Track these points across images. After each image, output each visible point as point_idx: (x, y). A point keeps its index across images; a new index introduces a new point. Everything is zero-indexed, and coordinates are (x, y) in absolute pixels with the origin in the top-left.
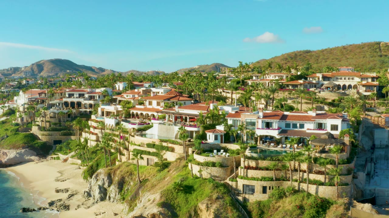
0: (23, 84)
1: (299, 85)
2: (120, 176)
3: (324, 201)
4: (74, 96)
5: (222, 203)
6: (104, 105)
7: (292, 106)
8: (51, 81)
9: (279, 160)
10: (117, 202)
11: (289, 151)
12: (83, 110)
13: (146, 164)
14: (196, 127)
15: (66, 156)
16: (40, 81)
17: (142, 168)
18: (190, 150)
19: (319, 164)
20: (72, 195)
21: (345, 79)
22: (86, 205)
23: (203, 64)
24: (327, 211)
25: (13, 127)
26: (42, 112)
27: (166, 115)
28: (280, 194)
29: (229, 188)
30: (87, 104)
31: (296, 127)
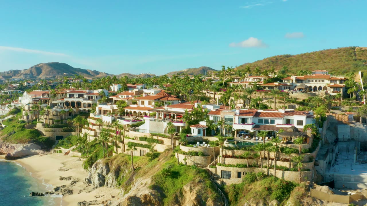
0: (24, 86)
1: (274, 86)
2: (117, 165)
3: (288, 183)
4: (74, 96)
5: (203, 186)
6: (101, 105)
7: (266, 105)
8: (50, 83)
9: (251, 150)
10: (114, 187)
11: (261, 142)
12: (82, 109)
13: (139, 155)
14: (182, 123)
15: (67, 149)
16: (40, 83)
17: (136, 158)
18: (177, 142)
19: (285, 153)
20: (75, 182)
21: (316, 81)
22: (87, 190)
23: (191, 68)
24: (291, 192)
25: (19, 123)
26: (45, 110)
27: (157, 113)
28: (252, 178)
29: (209, 173)
30: (86, 103)
31: (268, 123)
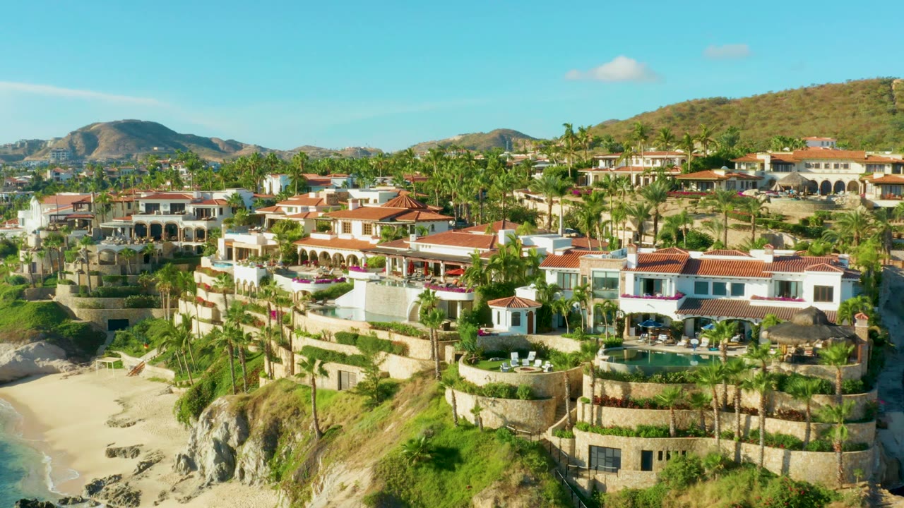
0: (45, 180)
1: (715, 181)
2: (270, 416)
3: (805, 492)
4: (158, 209)
5: (535, 497)
6: (233, 232)
7: (705, 234)
8: (112, 173)
9: (683, 381)
10: (262, 485)
12: (181, 243)
13: (336, 387)
14: (463, 291)
15: (138, 359)
16: (87, 173)
17: (326, 396)
18: (449, 352)
19: (791, 393)
20: (149, 465)
21: (827, 166)
22: (183, 493)
23: (471, 132)
25: (11, 286)
26: (80, 249)
27: (387, 258)
28: (689, 472)
29: (553, 454)
30: (191, 229)
31: (723, 292)
